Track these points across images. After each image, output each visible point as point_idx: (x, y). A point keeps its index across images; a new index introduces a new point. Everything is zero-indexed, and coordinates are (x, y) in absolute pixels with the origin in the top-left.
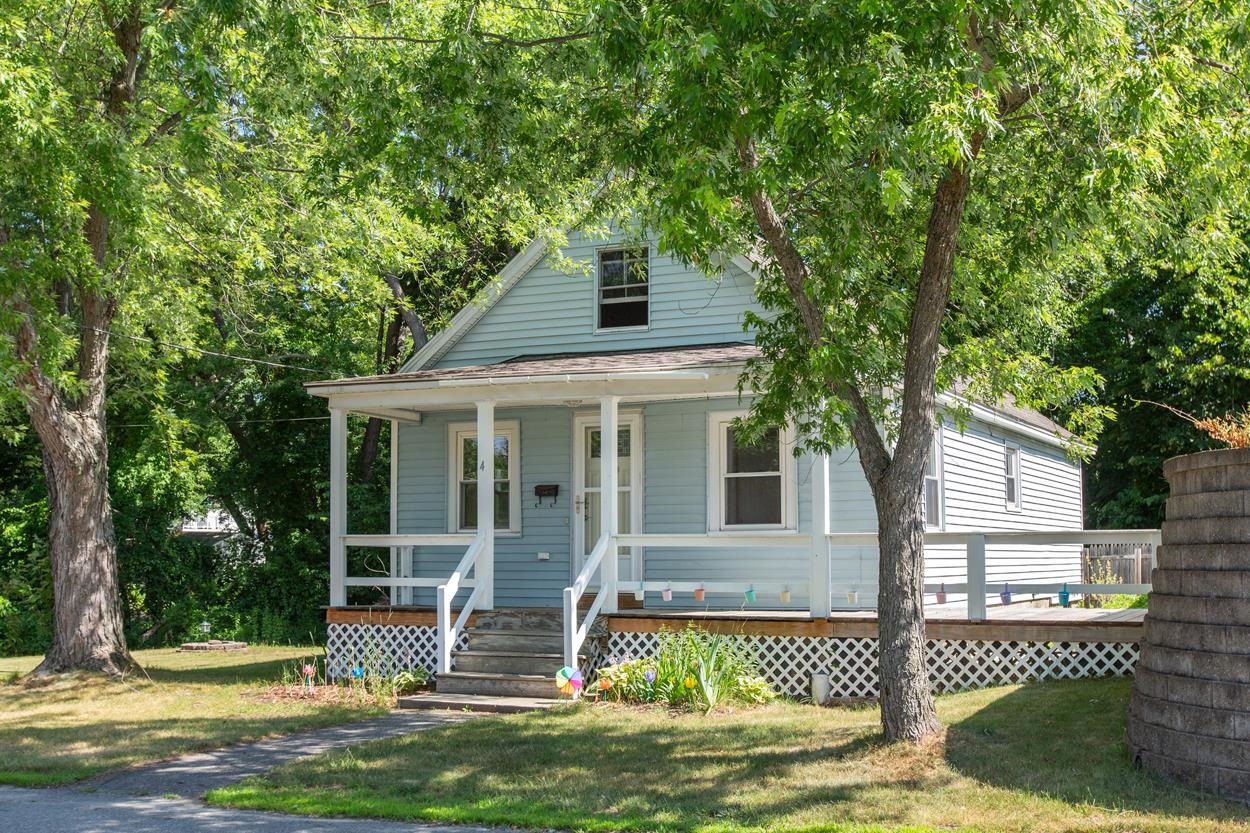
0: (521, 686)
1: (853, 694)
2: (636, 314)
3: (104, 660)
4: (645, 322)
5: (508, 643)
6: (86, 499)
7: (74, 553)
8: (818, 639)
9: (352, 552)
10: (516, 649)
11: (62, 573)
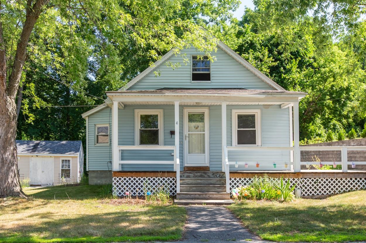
0: (211, 196)
1: (308, 195)
2: (206, 77)
3: (19, 192)
4: (209, 80)
5: (194, 182)
6: (12, 130)
7: (5, 152)
8: (297, 178)
9: (122, 152)
10: (197, 184)
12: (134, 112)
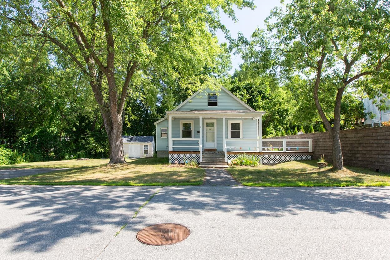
0: (217, 163)
1: (266, 163)
2: (215, 104)
3: (123, 161)
4: (217, 105)
5: (209, 156)
6: (120, 131)
7: (117, 141)
8: (261, 155)
9: (174, 141)
10: (211, 157)
11: (114, 145)
12: (179, 122)
